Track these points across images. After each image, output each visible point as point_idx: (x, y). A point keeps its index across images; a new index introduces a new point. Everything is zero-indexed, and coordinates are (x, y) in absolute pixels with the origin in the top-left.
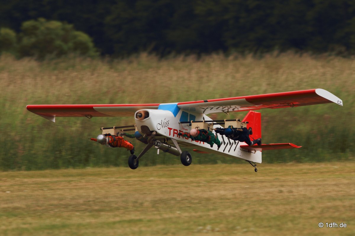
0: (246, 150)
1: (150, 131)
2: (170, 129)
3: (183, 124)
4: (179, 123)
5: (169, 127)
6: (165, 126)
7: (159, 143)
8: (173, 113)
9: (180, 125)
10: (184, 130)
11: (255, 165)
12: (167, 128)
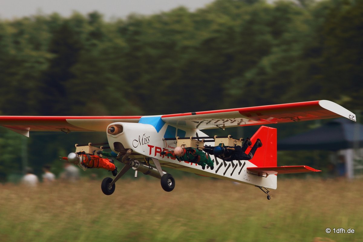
0: (256, 173)
1: (125, 149)
2: (151, 147)
3: (168, 141)
4: (163, 140)
5: (149, 144)
6: (144, 143)
7: (137, 163)
8: (156, 128)
9: (164, 142)
10: (170, 148)
11: (267, 191)
12: (146, 145)
